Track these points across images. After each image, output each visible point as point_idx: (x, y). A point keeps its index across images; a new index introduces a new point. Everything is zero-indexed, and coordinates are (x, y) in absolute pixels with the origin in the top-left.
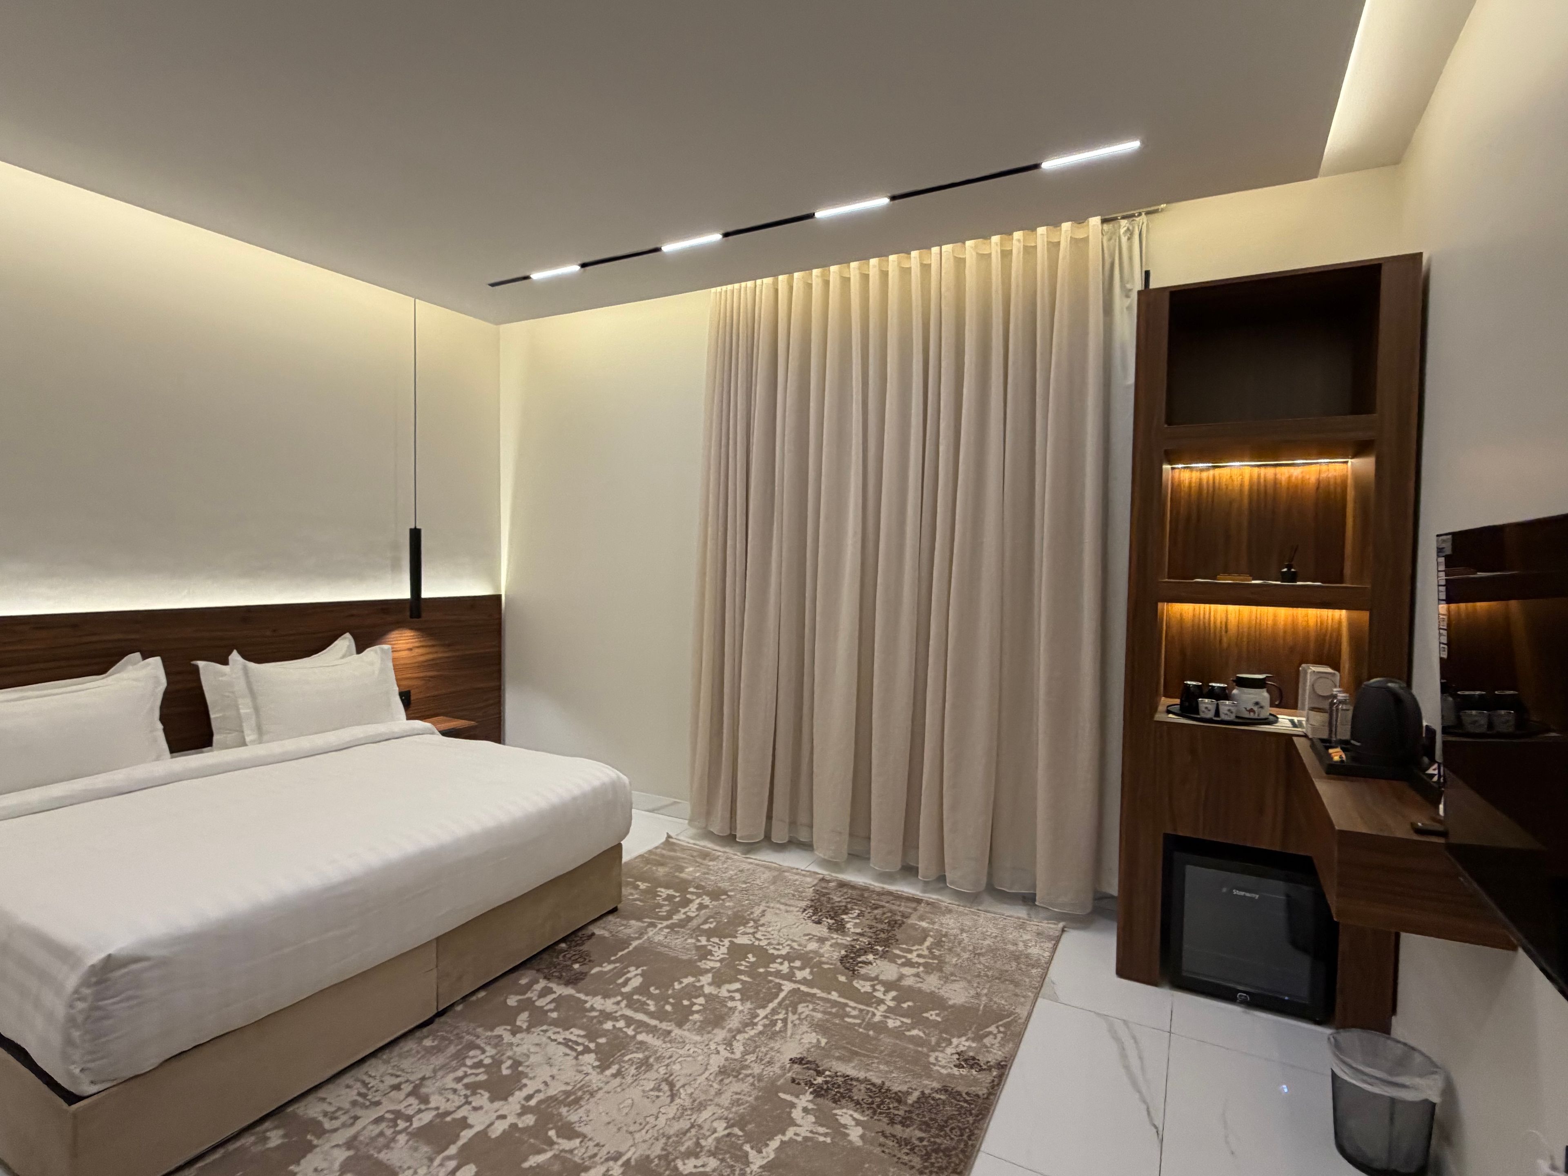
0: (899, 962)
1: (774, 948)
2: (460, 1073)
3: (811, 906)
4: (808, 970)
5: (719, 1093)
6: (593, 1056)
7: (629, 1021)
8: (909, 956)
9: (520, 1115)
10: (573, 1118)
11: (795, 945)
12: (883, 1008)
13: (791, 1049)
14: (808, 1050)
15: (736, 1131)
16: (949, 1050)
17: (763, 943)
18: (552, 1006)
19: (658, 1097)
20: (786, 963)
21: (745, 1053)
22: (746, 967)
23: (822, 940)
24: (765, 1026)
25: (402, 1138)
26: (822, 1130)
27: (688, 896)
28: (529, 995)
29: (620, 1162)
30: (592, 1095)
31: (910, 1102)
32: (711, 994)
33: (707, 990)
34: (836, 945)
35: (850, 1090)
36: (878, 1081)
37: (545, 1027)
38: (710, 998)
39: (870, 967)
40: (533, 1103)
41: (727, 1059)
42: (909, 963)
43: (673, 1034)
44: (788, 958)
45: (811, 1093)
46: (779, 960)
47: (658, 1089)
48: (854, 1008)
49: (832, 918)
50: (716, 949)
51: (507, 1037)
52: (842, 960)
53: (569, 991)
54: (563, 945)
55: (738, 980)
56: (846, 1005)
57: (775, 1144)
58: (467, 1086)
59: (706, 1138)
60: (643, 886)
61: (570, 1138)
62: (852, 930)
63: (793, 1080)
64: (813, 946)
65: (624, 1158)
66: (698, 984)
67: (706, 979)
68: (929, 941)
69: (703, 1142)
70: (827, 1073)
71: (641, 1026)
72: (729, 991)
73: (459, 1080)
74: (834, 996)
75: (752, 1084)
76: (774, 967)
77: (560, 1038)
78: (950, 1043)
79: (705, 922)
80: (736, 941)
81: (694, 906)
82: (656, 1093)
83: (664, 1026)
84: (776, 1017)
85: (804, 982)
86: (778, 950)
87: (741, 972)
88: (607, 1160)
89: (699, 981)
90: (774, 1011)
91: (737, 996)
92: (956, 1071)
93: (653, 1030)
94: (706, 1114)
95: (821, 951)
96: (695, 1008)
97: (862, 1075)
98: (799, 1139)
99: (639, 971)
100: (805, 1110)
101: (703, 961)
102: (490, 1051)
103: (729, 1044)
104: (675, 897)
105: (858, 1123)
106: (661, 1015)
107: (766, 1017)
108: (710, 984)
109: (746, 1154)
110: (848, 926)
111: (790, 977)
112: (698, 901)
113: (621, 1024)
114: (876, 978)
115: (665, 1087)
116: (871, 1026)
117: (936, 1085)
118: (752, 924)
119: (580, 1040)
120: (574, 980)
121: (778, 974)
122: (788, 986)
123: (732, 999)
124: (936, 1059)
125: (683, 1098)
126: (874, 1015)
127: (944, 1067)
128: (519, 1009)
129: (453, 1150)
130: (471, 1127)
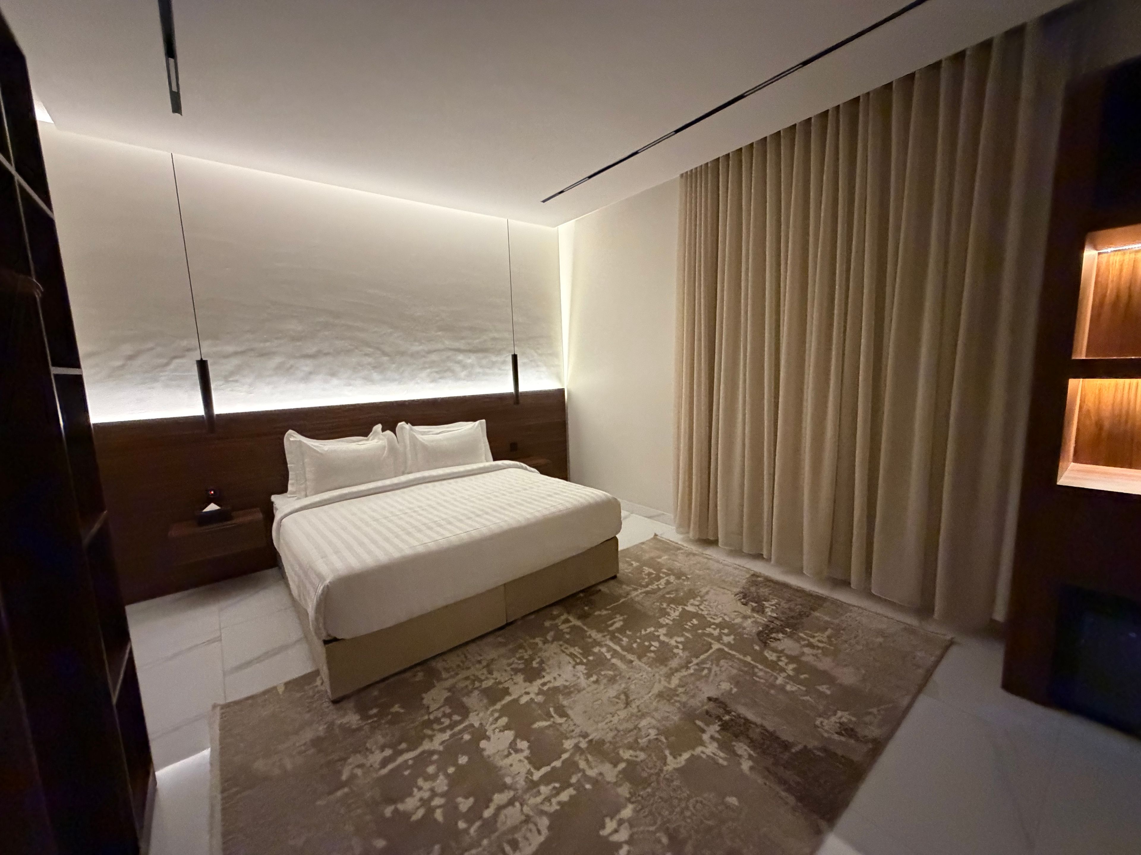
0: (803, 643)
1: (711, 618)
2: (511, 661)
3: (742, 593)
4: (732, 637)
5: (656, 710)
6: (584, 667)
7: (610, 649)
8: (811, 640)
9: (538, 694)
10: (565, 703)
11: (727, 619)
12: (784, 675)
13: (709, 691)
14: (722, 694)
15: (663, 739)
16: (833, 719)
17: (705, 613)
18: (568, 630)
19: (617, 703)
20: (718, 630)
21: (679, 686)
22: (690, 626)
23: (745, 617)
24: (695, 670)
25: (476, 693)
26: (722, 754)
27: (661, 575)
28: (557, 621)
29: (587, 740)
30: (579, 691)
31: (793, 751)
32: (664, 641)
33: (662, 638)
34: (755, 622)
35: (748, 730)
36: (771, 729)
37: (561, 643)
38: (662, 643)
39: (778, 642)
40: (545, 688)
41: (665, 687)
42: (811, 645)
43: (634, 663)
44: (719, 626)
45: (719, 725)
46: (713, 626)
47: (617, 697)
48: (761, 670)
49: (756, 603)
50: (672, 612)
51: (540, 644)
52: (759, 633)
53: (578, 623)
54: (582, 595)
55: (683, 635)
56: (757, 667)
57: (686, 756)
58: (512, 669)
59: (642, 738)
60: (635, 564)
61: (561, 716)
62: (769, 613)
63: (707, 712)
64: (738, 620)
65: (590, 738)
66: (656, 633)
67: (662, 631)
68: (829, 632)
69: (639, 740)
70: (733, 713)
71: (615, 653)
72: (676, 642)
73: (509, 665)
74: (749, 659)
75: (679, 708)
76: (709, 630)
77: (568, 652)
78: (835, 714)
79: (668, 593)
80: (686, 608)
81: (663, 581)
82: (617, 700)
83: (630, 657)
84: (705, 666)
85: (729, 645)
86: (714, 619)
87: (686, 630)
88: (580, 736)
89: (658, 631)
90: (703, 662)
91: (681, 646)
92: (836, 737)
93: (622, 658)
94: (643, 723)
95: (745, 625)
96: (652, 648)
97: (758, 720)
98: (704, 756)
99: (621, 618)
100: (712, 738)
101: (663, 619)
102: (530, 652)
103: (669, 676)
104: (652, 574)
105: (750, 757)
106: (629, 649)
107: (697, 664)
108: (665, 635)
109: (665, 758)
110: (767, 610)
111: (719, 639)
112: (666, 578)
113: (604, 650)
114: (782, 651)
115: (623, 697)
116: (773, 686)
117: (816, 743)
118: (699, 599)
119: (579, 656)
120: (583, 617)
121: (710, 635)
122: (716, 646)
123: (677, 647)
124: (821, 722)
125: (633, 708)
126: (776, 678)
127: (826, 731)
128: (549, 630)
129: (498, 706)
130: (509, 694)
